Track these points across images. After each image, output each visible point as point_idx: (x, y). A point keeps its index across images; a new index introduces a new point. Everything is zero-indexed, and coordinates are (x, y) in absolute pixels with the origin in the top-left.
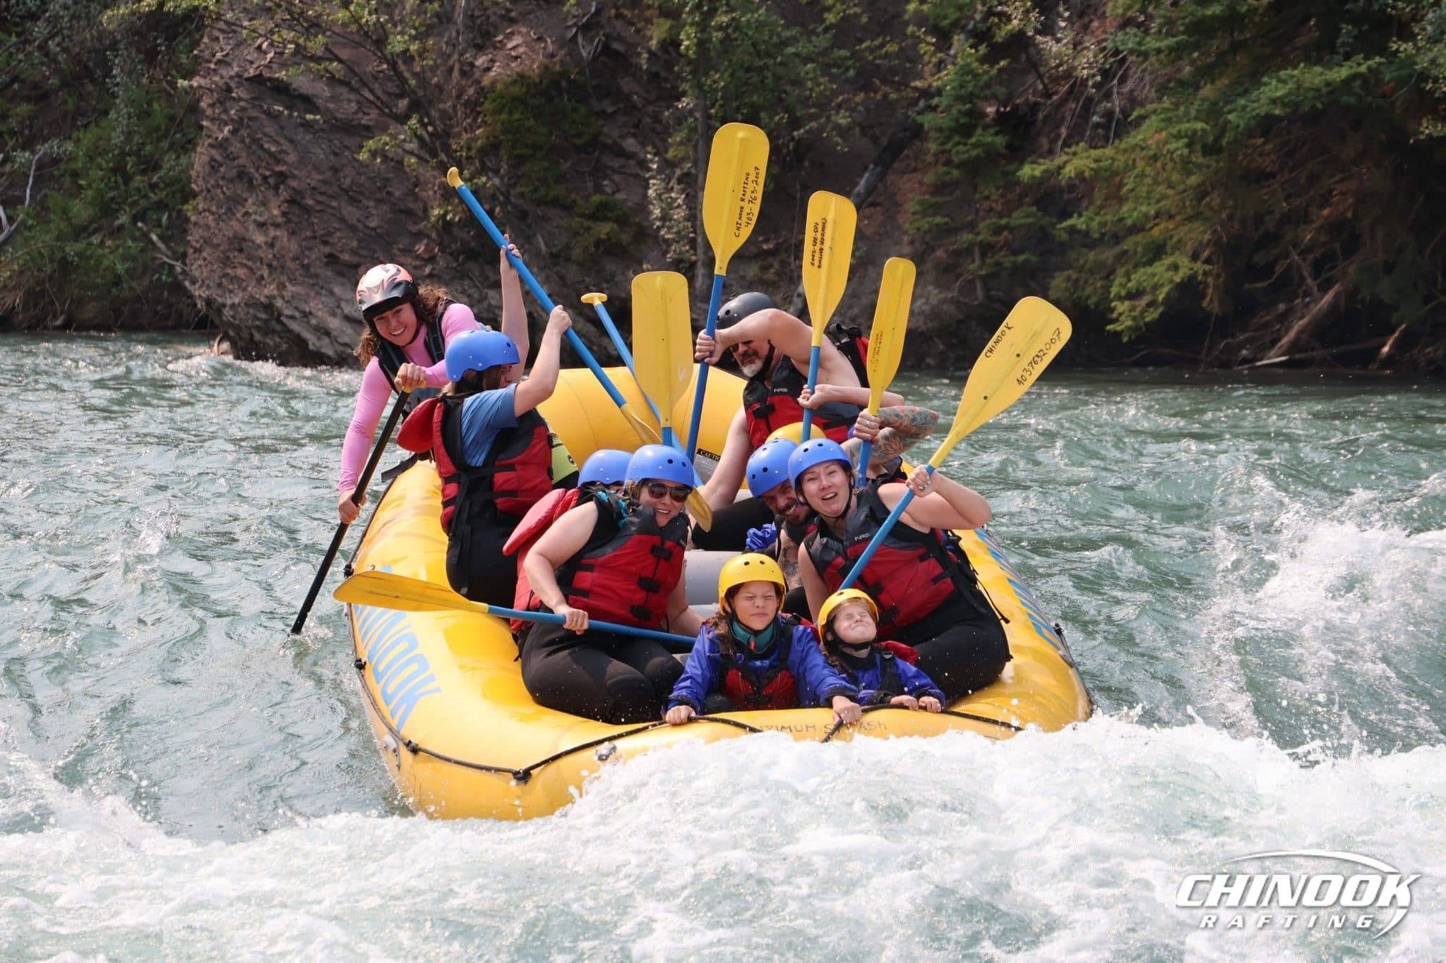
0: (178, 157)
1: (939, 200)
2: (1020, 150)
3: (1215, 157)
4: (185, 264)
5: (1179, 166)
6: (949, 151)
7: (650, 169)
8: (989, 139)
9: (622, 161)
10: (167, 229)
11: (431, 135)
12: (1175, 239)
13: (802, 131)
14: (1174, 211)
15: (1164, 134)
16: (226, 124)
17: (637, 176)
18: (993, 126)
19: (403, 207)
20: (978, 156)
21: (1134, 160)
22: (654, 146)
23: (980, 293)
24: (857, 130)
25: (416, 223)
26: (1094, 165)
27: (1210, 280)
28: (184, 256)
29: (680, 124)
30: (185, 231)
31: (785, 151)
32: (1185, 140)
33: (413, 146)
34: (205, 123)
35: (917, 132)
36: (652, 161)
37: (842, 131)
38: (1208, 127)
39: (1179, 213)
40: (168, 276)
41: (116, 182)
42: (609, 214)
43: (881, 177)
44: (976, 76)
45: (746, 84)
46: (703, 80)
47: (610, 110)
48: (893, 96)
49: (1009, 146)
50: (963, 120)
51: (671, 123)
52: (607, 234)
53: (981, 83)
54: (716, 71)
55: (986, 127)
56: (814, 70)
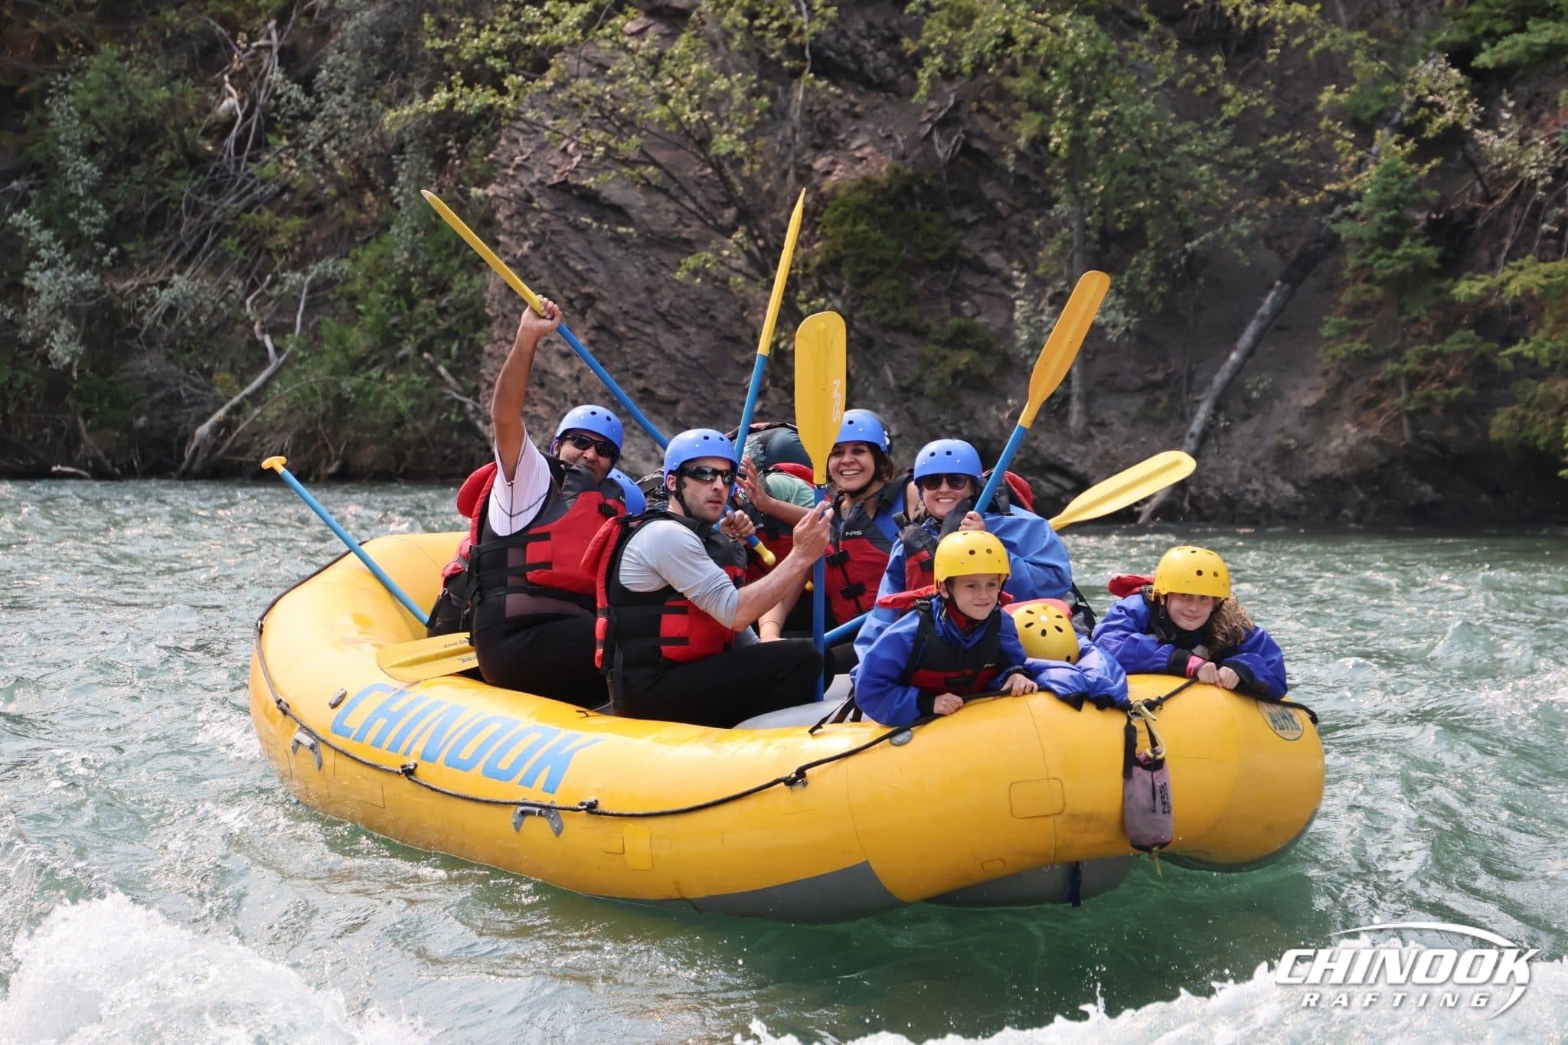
0: (470, 278)
1: (1358, 322)
2: (1453, 266)
4: (477, 401)
6: (1371, 266)
7: (1016, 289)
8: (1418, 251)
9: (984, 278)
10: (458, 359)
11: (761, 249)
13: (1196, 242)
16: (526, 239)
17: (1002, 296)
18: (1423, 236)
19: (728, 333)
20: (1404, 273)
22: (1021, 261)
23: (1407, 434)
24: (1261, 242)
25: (743, 352)
26: (1544, 282)
28: (475, 393)
29: (1052, 236)
30: (478, 363)
31: (1175, 266)
33: (741, 263)
34: (501, 238)
35: (1333, 244)
36: (1019, 279)
37: (1245, 244)
40: (458, 414)
41: (399, 306)
42: (969, 341)
43: (1291, 294)
44: (1402, 177)
45: (1129, 187)
46: (1079, 184)
47: (970, 219)
48: (1305, 201)
49: (1441, 259)
50: (1386, 229)
51: (1042, 232)
52: (967, 364)
53: (1408, 186)
54: (1095, 174)
55: (1414, 238)
56: (1211, 170)
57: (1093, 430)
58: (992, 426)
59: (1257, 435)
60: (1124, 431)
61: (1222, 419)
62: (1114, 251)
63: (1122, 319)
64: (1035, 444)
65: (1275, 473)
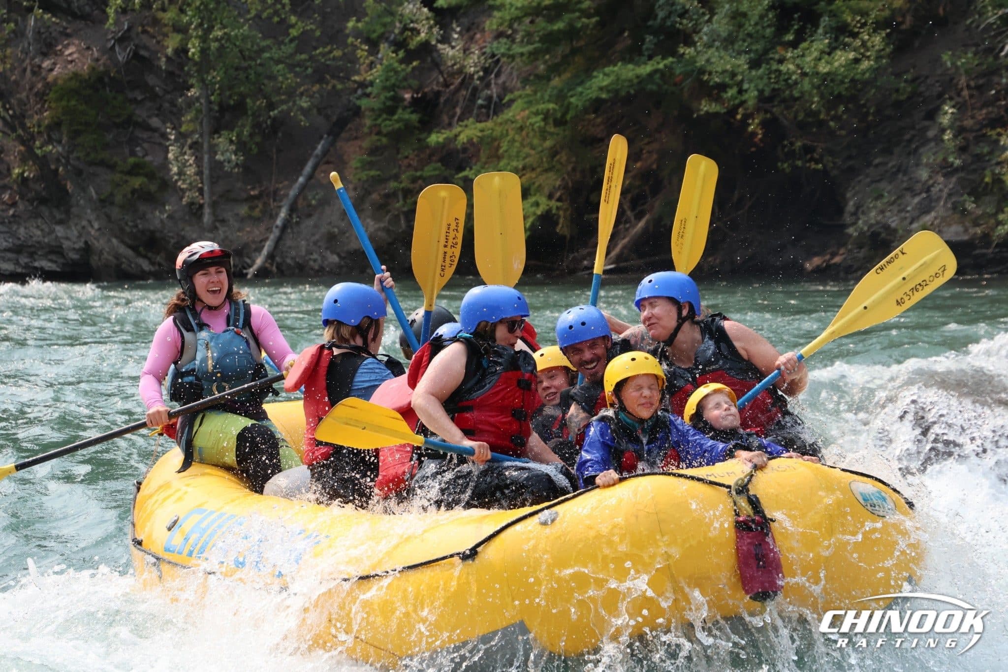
1: (373, 159)
2: (428, 124)
3: (562, 128)
5: (538, 134)
6: (380, 125)
7: (170, 140)
8: (407, 116)
9: (149, 134)
12: (537, 184)
13: (276, 112)
14: (535, 165)
15: (527, 112)
17: (160, 144)
18: (409, 107)
20: (399, 129)
21: (507, 130)
22: (172, 123)
23: (403, 224)
24: (315, 111)
26: (480, 134)
27: (561, 213)
29: (190, 108)
31: (264, 125)
32: (541, 116)
35: (357, 112)
36: (170, 134)
37: (305, 112)
38: (556, 107)
39: (539, 166)
42: (141, 171)
43: (333, 144)
44: (396, 72)
45: (236, 78)
46: (205, 76)
47: (139, 98)
48: (339, 86)
49: (420, 121)
50: (389, 103)
51: (184, 106)
52: (140, 185)
53: (400, 77)
54: (214, 70)
55: (405, 108)
56: (284, 69)
57: (218, 224)
58: (157, 222)
59: (316, 226)
60: (237, 225)
61: (294, 216)
62: (227, 116)
63: (233, 157)
64: (183, 233)
65: (327, 248)
